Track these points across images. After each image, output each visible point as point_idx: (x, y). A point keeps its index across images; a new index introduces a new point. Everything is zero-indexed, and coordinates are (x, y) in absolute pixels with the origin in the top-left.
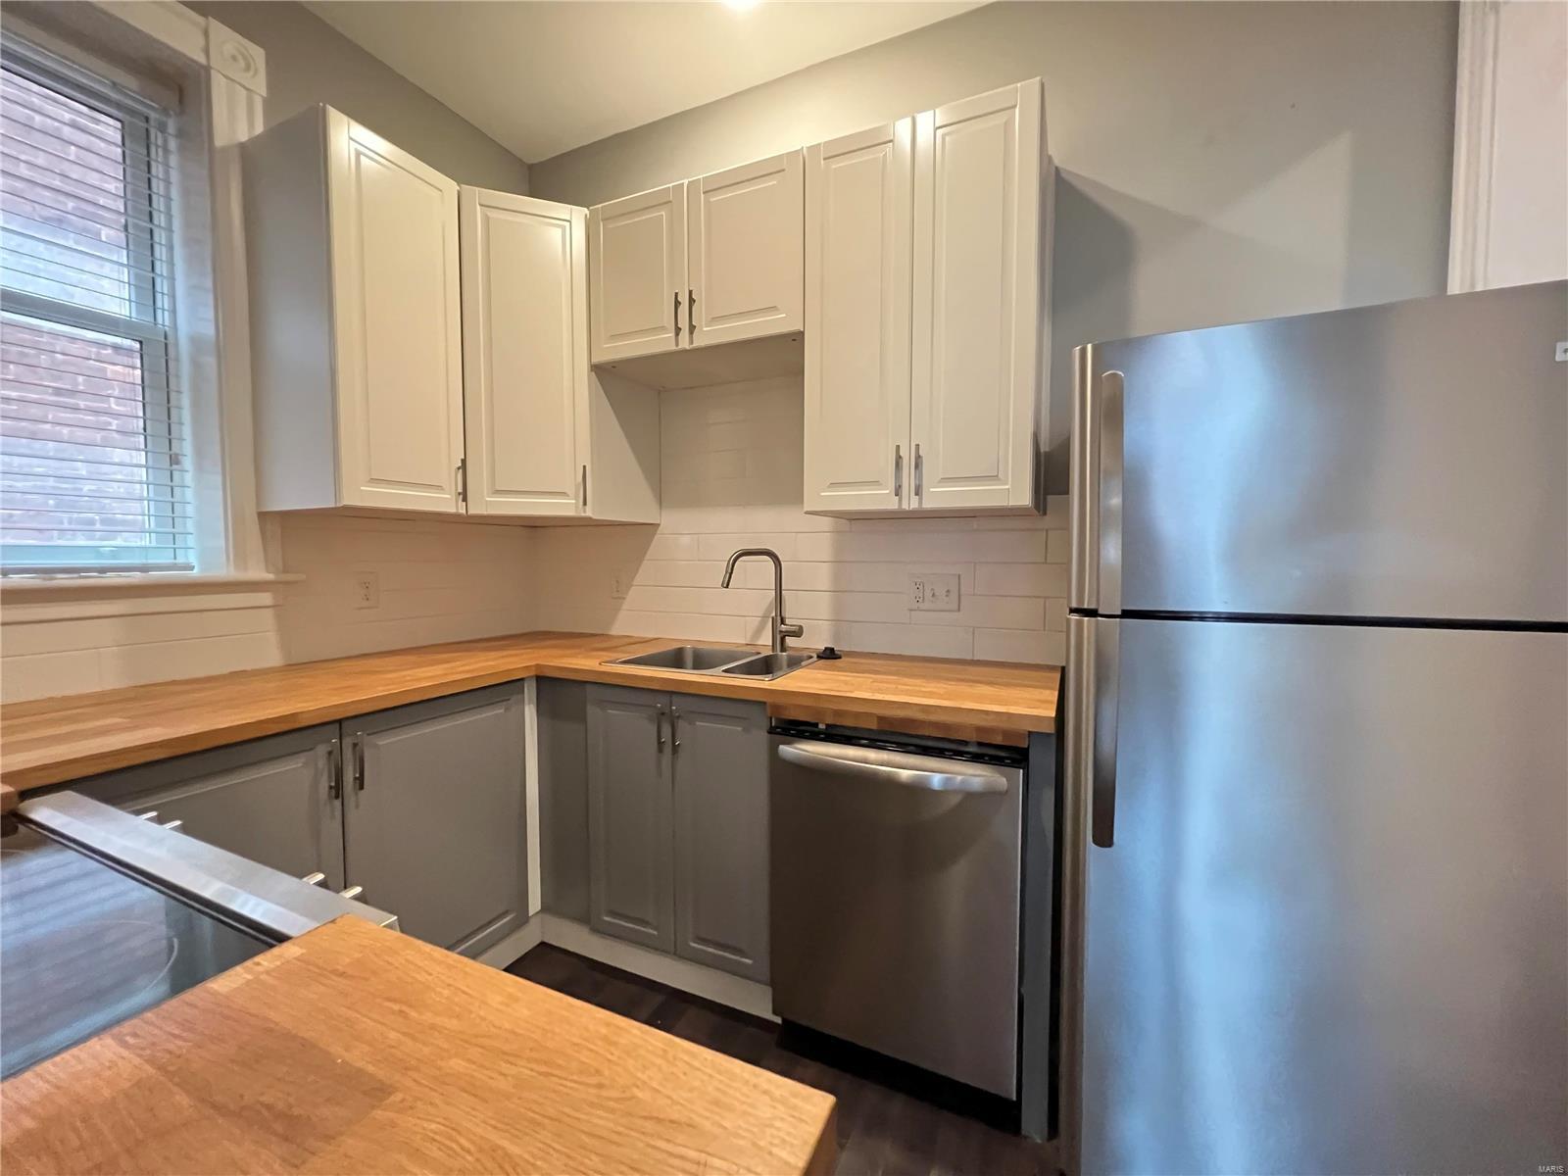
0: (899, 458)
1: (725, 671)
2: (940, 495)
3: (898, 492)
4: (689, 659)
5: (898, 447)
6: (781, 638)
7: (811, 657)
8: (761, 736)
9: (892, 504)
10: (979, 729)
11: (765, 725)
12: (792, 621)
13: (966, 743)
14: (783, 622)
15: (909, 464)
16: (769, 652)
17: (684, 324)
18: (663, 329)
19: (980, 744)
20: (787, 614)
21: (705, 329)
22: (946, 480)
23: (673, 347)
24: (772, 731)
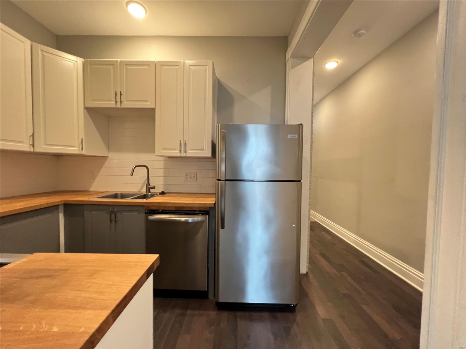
0: (180, 144)
1: (132, 198)
2: (191, 153)
3: (180, 151)
4: (119, 196)
5: (180, 141)
6: (148, 189)
7: (157, 194)
8: (143, 215)
9: (179, 155)
10: (199, 207)
11: (145, 212)
12: (152, 184)
13: (196, 211)
14: (149, 185)
15: (183, 145)
16: (145, 193)
17: (118, 99)
18: (111, 100)
19: (199, 211)
20: (151, 182)
21: (125, 103)
22: (192, 150)
23: (114, 106)
24: (146, 213)
